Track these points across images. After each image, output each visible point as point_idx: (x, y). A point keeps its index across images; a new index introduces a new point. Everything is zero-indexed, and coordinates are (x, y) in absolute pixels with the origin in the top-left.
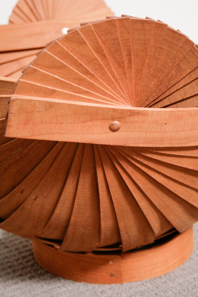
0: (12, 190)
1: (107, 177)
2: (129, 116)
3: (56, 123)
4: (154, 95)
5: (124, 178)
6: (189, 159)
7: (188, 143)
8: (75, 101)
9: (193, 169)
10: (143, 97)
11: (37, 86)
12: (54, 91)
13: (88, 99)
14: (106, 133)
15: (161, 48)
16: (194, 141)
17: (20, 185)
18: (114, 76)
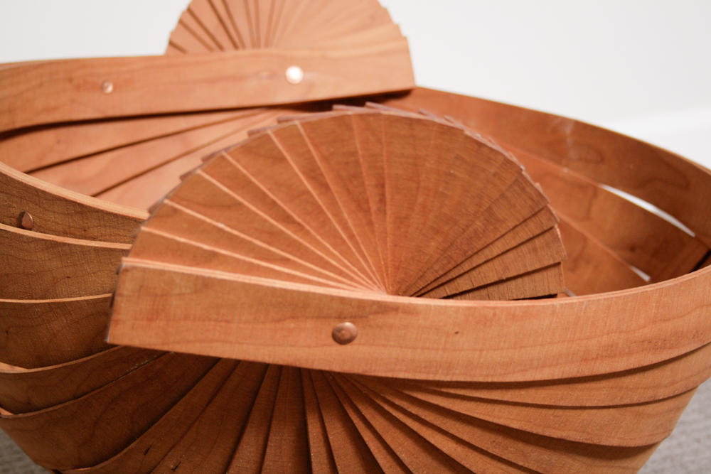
0: (126, 446)
1: (329, 436)
2: (376, 313)
3: (216, 320)
4: (437, 267)
5: (366, 439)
6: (511, 408)
7: (508, 374)
8: (260, 276)
9: (521, 429)
10: (412, 273)
11: (178, 243)
12: (214, 255)
13: (288, 275)
14: (325, 345)
15: (450, 174)
16: (522, 371)
17: (142, 437)
18: (346, 228)
